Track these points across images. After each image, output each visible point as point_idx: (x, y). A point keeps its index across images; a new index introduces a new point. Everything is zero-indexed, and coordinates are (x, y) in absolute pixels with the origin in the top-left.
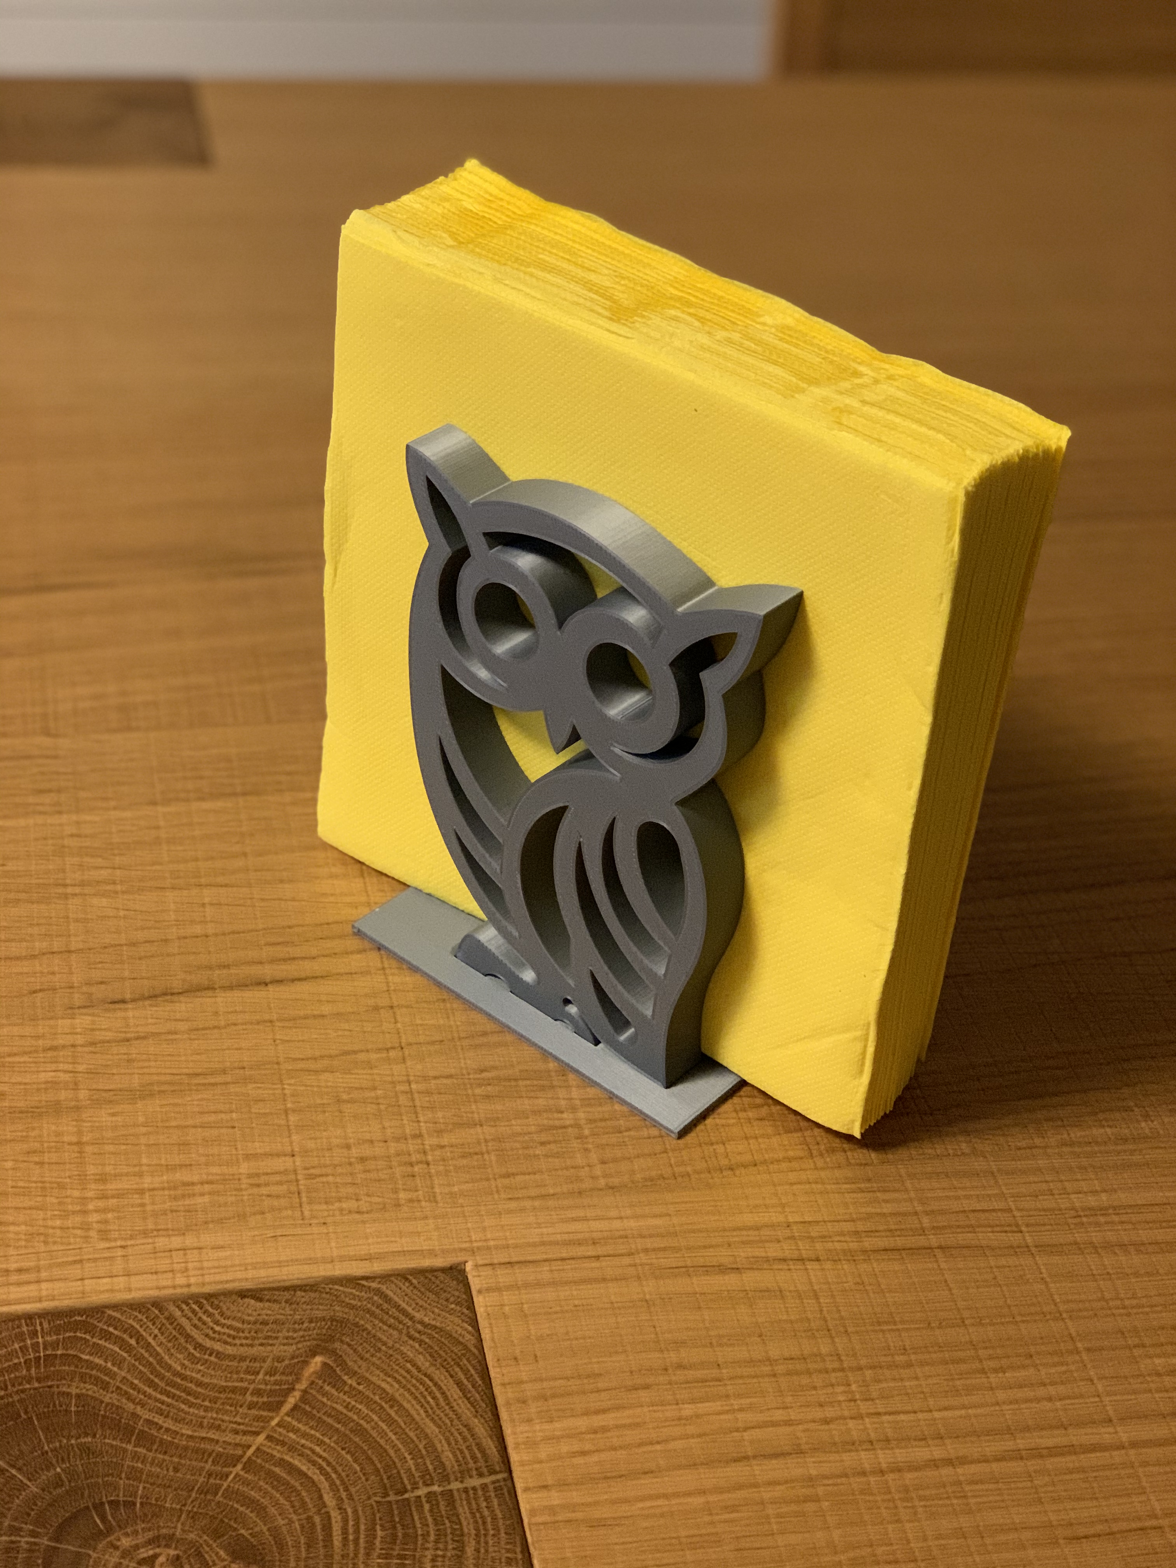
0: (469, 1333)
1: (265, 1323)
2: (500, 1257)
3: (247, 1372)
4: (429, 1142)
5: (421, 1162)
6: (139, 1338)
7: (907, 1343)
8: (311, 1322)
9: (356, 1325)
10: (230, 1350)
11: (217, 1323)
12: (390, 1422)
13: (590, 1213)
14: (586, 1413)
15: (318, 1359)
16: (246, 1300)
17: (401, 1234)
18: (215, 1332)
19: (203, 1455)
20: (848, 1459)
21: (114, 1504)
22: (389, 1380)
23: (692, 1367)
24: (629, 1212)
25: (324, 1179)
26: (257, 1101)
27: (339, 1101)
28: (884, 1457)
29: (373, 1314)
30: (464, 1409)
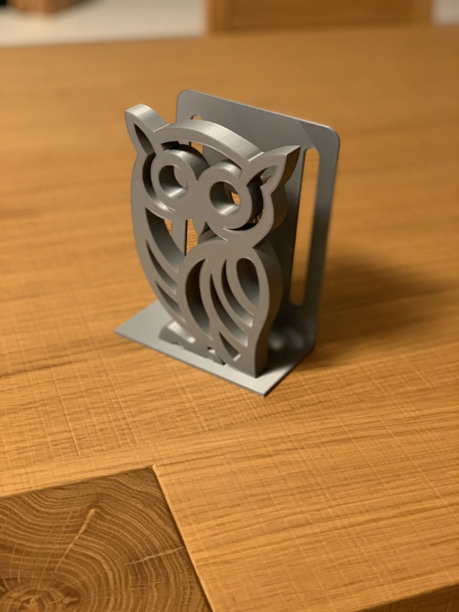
0: (158, 492)
1: (67, 498)
2: (166, 462)
3: (61, 519)
4: (129, 420)
5: (127, 428)
6: (11, 511)
7: (347, 476)
8: (87, 495)
9: (108, 495)
10: (52, 511)
11: (45, 501)
12: (129, 532)
13: (203, 441)
14: (215, 518)
15: (93, 511)
16: (57, 490)
17: (122, 457)
18: (45, 504)
19: (46, 555)
20: (330, 524)
21: (8, 580)
22: (126, 515)
23: (257, 495)
24: (220, 438)
25: (85, 439)
26: (51, 412)
27: (87, 409)
28: (346, 522)
29: (114, 490)
30: (160, 522)
